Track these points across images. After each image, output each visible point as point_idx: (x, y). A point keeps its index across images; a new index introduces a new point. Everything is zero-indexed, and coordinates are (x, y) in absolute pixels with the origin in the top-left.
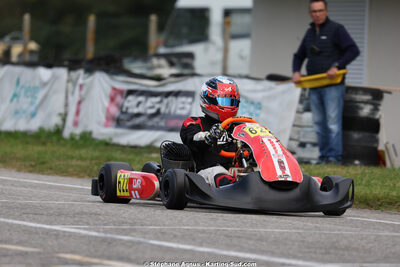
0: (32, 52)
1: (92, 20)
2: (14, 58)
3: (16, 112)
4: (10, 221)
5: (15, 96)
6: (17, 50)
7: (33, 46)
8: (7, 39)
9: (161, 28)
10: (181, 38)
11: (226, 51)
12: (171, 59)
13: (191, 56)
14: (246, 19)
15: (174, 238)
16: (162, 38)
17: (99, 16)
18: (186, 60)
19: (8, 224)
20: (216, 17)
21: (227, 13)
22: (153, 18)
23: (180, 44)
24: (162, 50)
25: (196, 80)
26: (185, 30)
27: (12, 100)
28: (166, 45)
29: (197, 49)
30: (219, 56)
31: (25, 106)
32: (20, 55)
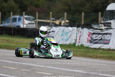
0: (67, 23)
2: (62, 25)
3: (63, 39)
4: (61, 69)
5: (62, 35)
6: (63, 22)
7: (67, 21)
8: (60, 19)
9: (102, 16)
12: (105, 25)
13: (110, 23)
17: (85, 13)
18: (108, 25)
19: (61, 70)
22: (100, 13)
23: (107, 20)
24: (102, 22)
25: (112, 30)
26: (109, 16)
27: (61, 36)
29: (112, 22)
31: (65, 38)
32: (64, 24)
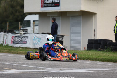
1: (8, 23)
9: (21, 24)
10: (25, 26)
11: (34, 28)
12: (23, 30)
13: (27, 29)
14: (37, 22)
15: (25, 64)
16: (22, 26)
17: (9, 22)
18: (26, 30)
20: (32, 22)
21: (34, 21)
22: (20, 22)
23: (25, 27)
24: (21, 29)
25: (28, 34)
26: (26, 25)
28: (22, 28)
29: (28, 28)
30: (33, 29)
